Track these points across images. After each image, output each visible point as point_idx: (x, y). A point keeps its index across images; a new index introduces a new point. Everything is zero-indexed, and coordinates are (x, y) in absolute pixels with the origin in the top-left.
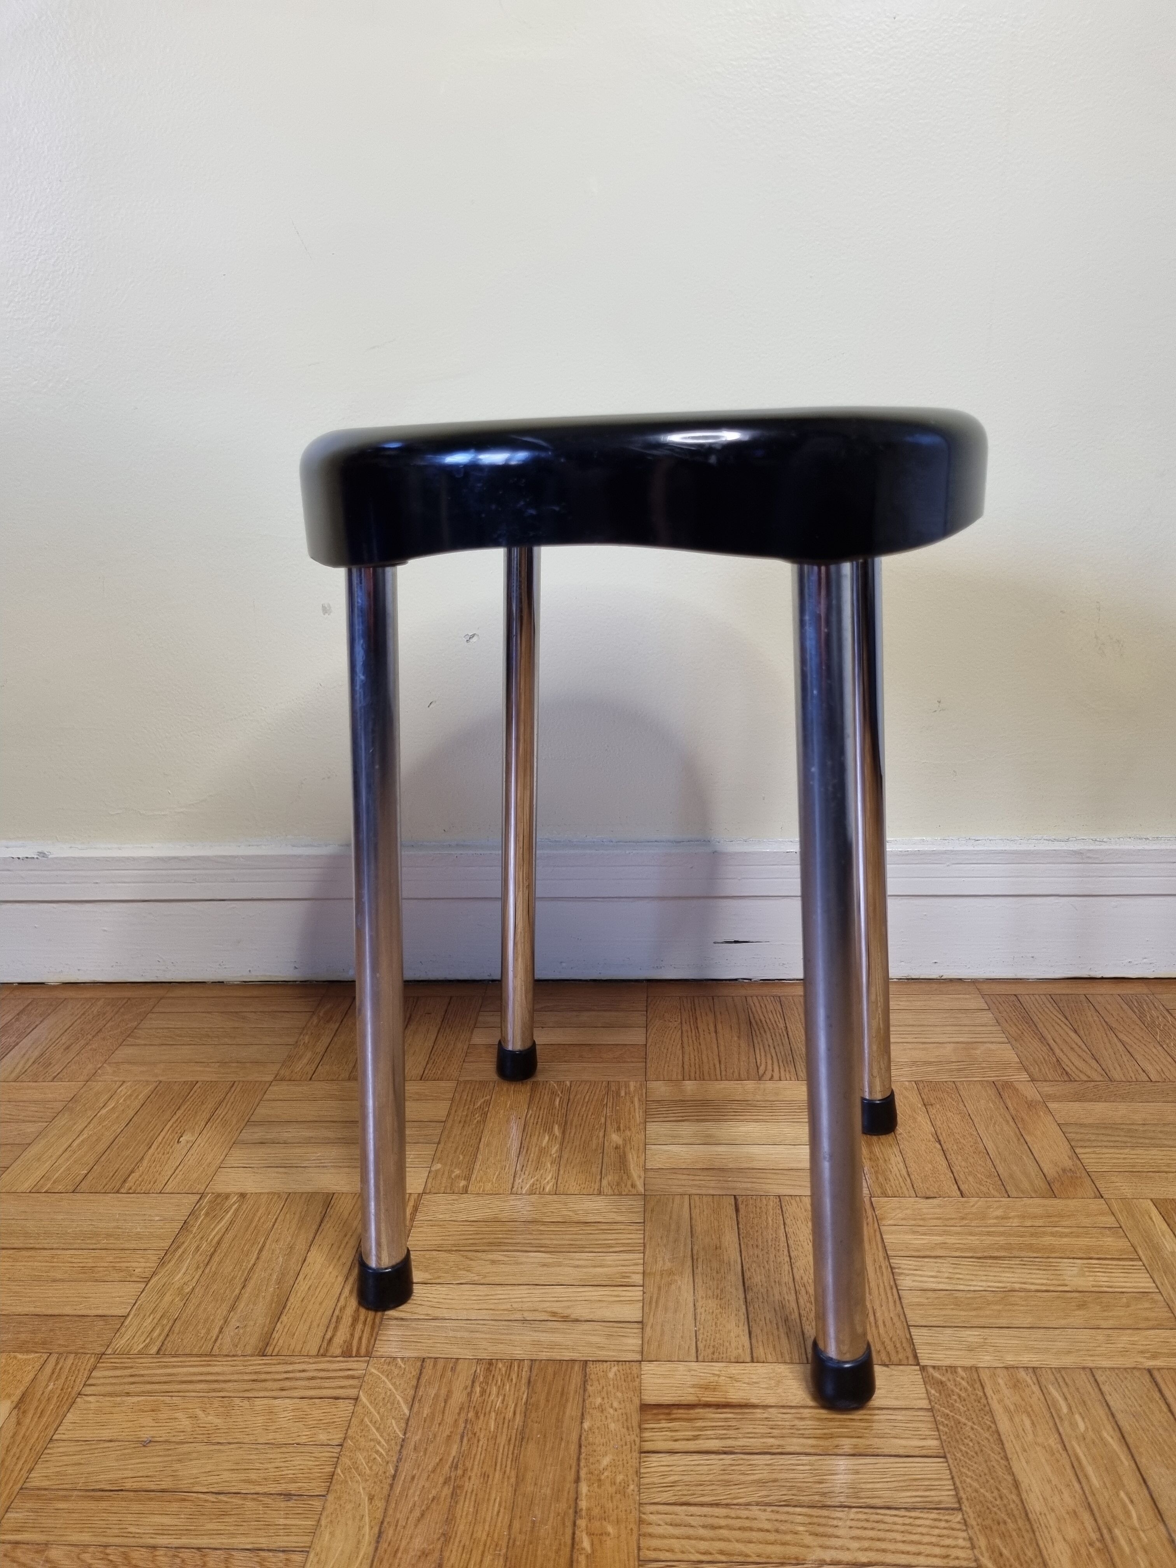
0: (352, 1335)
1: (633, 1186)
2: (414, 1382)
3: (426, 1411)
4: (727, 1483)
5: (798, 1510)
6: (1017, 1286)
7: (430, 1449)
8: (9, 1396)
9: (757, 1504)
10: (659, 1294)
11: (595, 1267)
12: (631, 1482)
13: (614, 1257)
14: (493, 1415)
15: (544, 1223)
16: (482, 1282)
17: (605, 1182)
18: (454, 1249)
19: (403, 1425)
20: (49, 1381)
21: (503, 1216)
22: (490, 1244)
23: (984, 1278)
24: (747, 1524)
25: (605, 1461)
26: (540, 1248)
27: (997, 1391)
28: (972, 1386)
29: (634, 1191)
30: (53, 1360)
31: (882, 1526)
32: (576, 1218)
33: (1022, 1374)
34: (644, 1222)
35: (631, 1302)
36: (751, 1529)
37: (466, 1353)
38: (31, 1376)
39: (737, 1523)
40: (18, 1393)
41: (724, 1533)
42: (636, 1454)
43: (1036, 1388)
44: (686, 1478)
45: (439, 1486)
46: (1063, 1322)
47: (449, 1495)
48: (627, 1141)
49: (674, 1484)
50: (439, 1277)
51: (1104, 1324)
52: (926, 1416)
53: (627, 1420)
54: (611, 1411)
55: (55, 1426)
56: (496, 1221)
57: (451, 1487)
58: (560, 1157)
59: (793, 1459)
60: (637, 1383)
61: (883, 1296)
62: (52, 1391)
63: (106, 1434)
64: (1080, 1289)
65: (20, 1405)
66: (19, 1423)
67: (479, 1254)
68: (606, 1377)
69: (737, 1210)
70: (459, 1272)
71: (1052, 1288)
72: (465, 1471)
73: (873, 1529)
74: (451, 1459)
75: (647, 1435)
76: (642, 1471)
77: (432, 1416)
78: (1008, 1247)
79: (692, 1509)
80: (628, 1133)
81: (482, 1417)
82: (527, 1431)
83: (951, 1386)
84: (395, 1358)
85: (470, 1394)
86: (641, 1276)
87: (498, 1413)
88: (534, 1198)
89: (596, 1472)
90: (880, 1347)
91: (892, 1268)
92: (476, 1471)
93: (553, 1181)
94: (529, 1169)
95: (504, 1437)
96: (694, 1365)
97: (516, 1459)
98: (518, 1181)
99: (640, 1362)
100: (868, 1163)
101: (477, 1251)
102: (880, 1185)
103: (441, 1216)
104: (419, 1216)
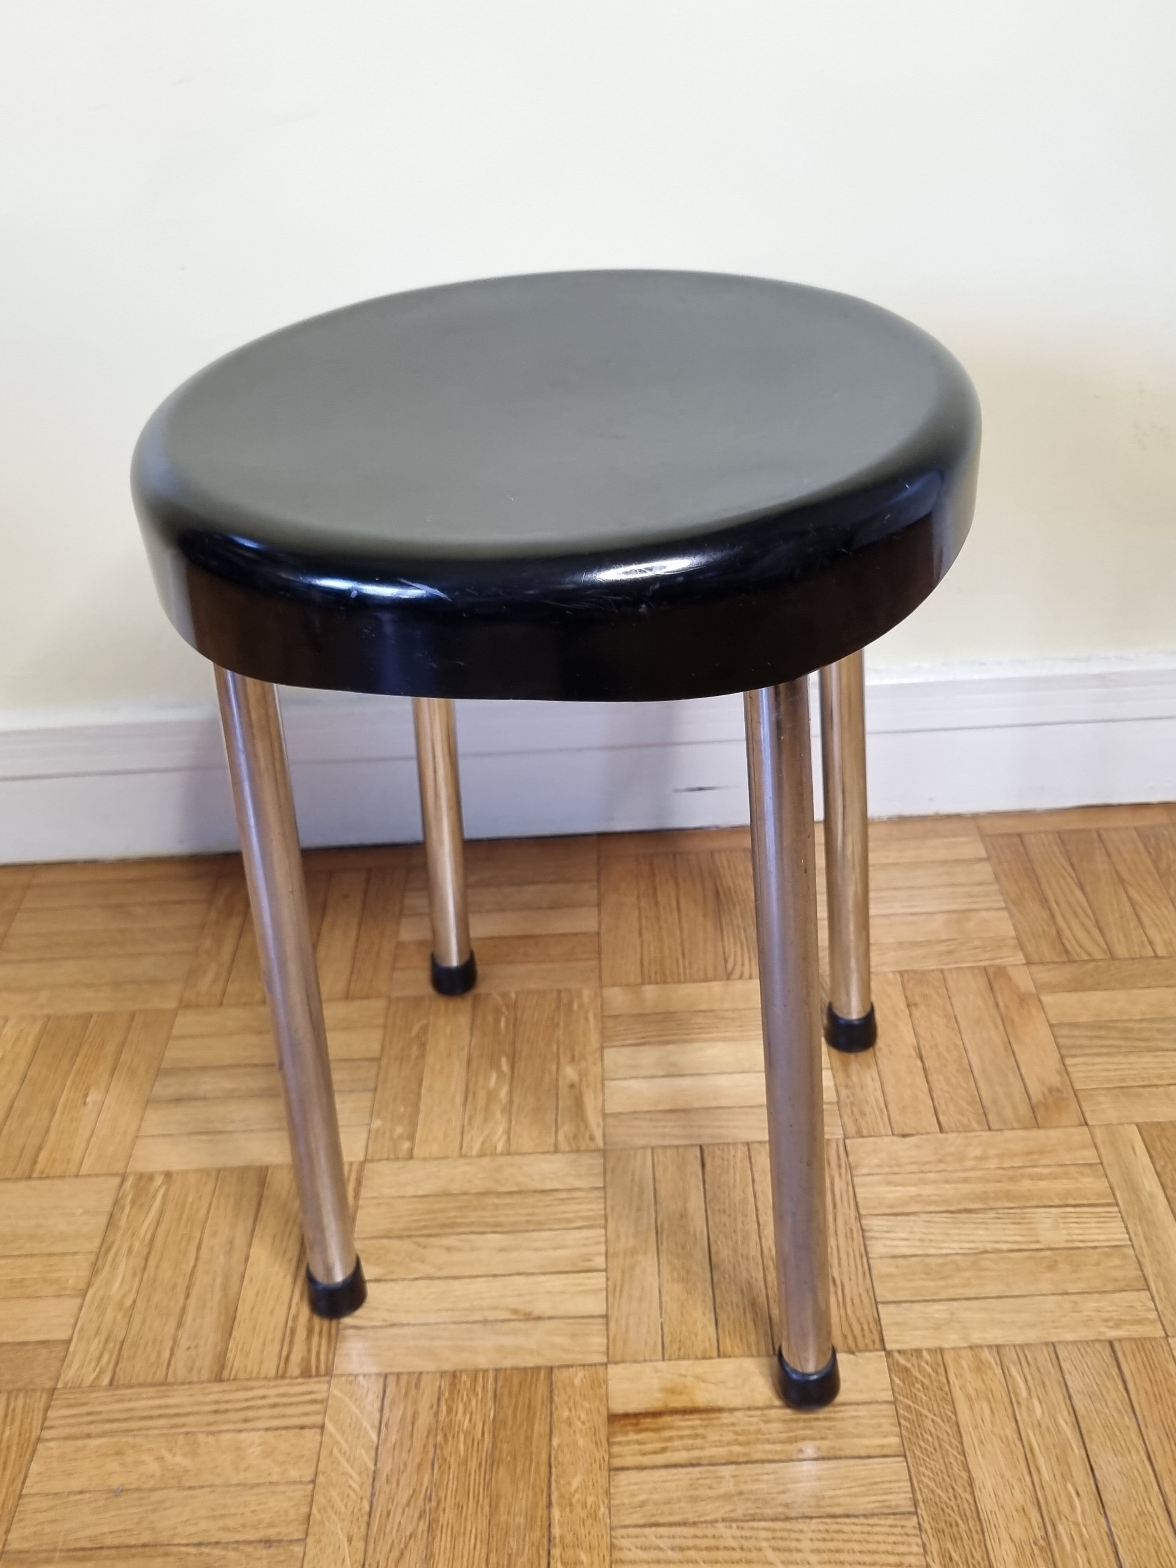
0: (309, 1350)
1: (592, 1138)
2: (379, 1403)
3: (394, 1435)
4: (694, 1499)
5: (763, 1524)
6: (989, 1246)
7: (403, 1479)
9: (723, 1520)
10: (623, 1278)
12: (601, 1504)
13: (576, 1234)
14: (462, 1436)
15: (498, 1193)
16: (438, 1275)
17: (561, 1135)
18: (406, 1234)
19: (373, 1455)
21: (455, 1188)
22: (444, 1226)
23: (956, 1238)
24: (713, 1542)
25: (576, 1482)
26: (496, 1228)
27: (960, 1376)
28: (937, 1372)
29: (593, 1146)
30: (3, 1399)
32: (531, 1184)
33: (986, 1354)
34: (605, 1188)
35: (595, 1291)
36: (718, 1548)
37: (427, 1365)
39: (704, 1543)
41: (692, 1554)
42: (605, 1474)
43: (998, 1371)
44: (654, 1497)
45: (415, 1521)
46: (1031, 1289)
47: (426, 1530)
48: (582, 1075)
49: (642, 1504)
50: (392, 1272)
51: (1072, 1288)
52: (889, 1410)
53: (595, 1434)
54: (579, 1424)
55: (21, 1480)
56: (447, 1194)
57: (427, 1521)
58: (511, 1102)
60: (603, 1391)
62: (10, 1438)
64: (1053, 1246)
67: (432, 1240)
68: (572, 1385)
69: (703, 1165)
70: (413, 1264)
71: (1023, 1247)
72: (439, 1501)
73: (832, 1540)
74: (424, 1490)
75: (615, 1449)
76: (612, 1491)
77: (401, 1440)
78: (984, 1197)
79: (662, 1530)
80: (583, 1064)
81: (450, 1440)
82: (497, 1453)
83: (915, 1372)
84: (356, 1376)
85: (436, 1414)
86: (603, 1259)
87: (466, 1434)
88: (486, 1161)
89: (567, 1496)
90: (847, 1331)
91: (863, 1231)
92: (450, 1502)
93: (505, 1137)
94: (478, 1121)
95: (475, 1459)
96: (661, 1365)
97: (488, 1485)
98: (467, 1138)
99: (605, 1365)
100: (843, 1092)
101: (429, 1236)
102: (855, 1121)
103: (388, 1191)
104: (364, 1192)
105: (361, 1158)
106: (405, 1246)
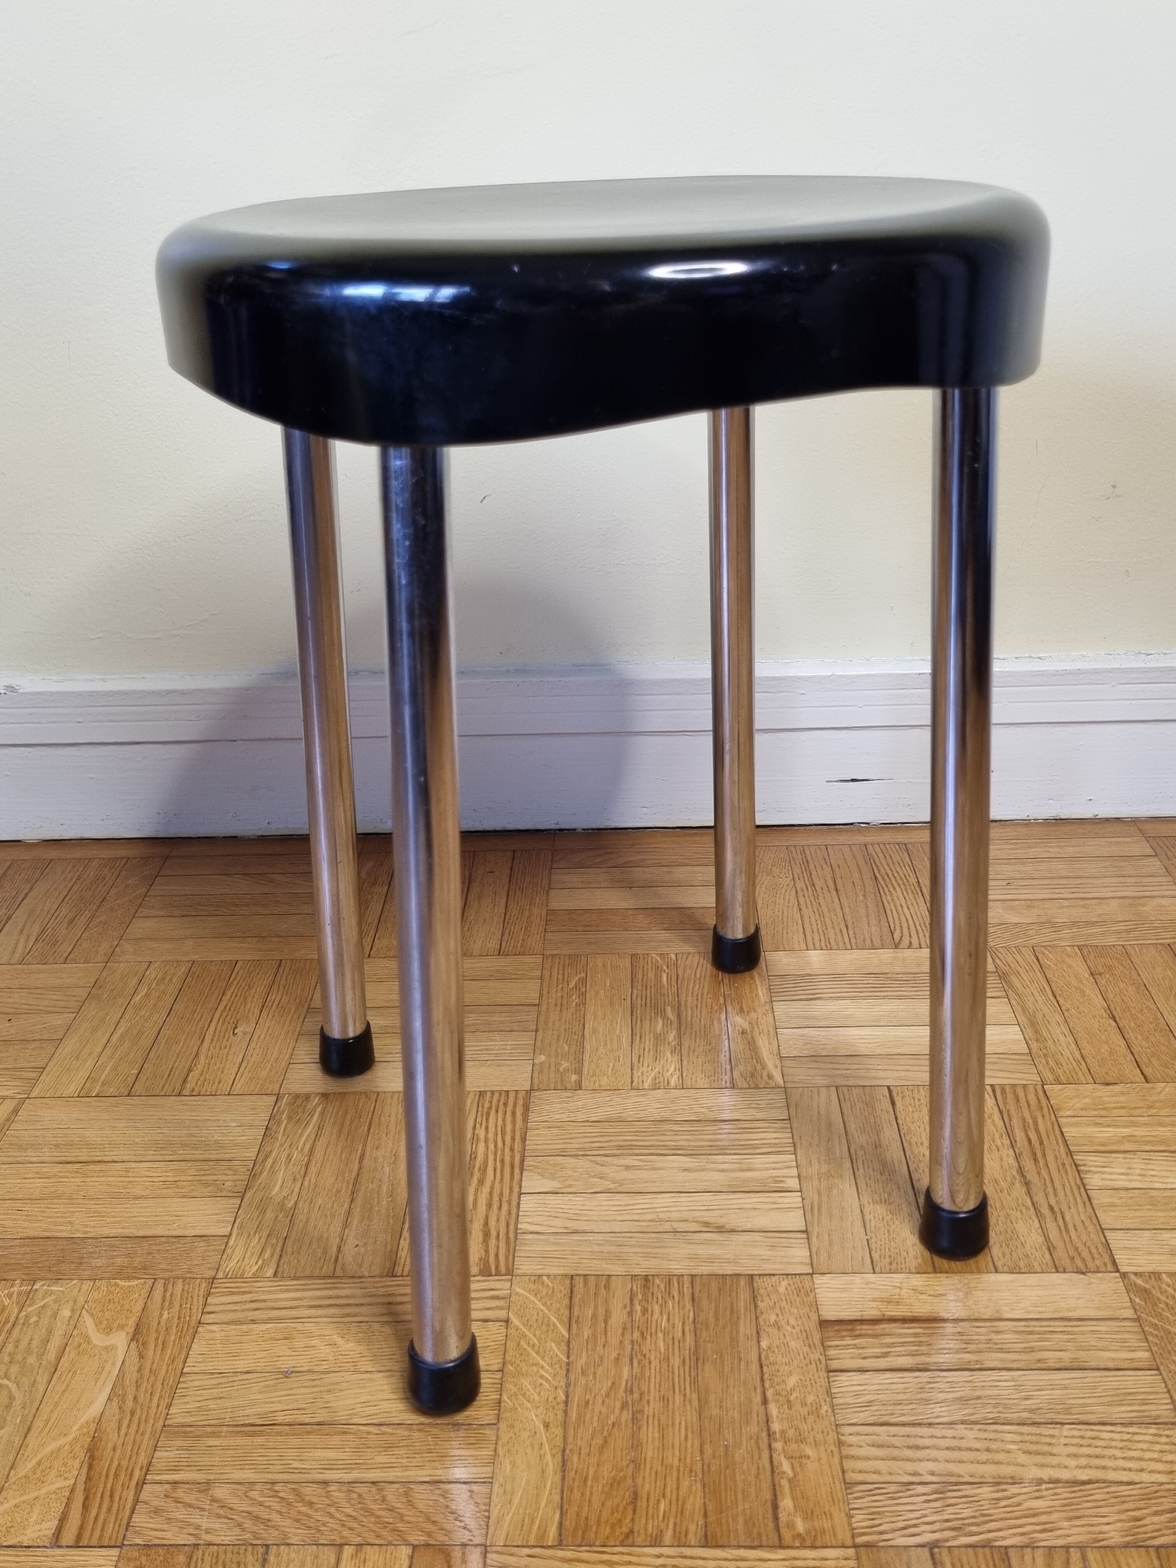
0: (487, 1251)
1: (770, 1077)
2: (566, 1302)
3: (587, 1333)
4: (925, 1402)
5: (1008, 1428)
7: (599, 1371)
8: (122, 1327)
10: (820, 1199)
12: (823, 1403)
13: (766, 1158)
14: (660, 1335)
15: (676, 1122)
16: (619, 1190)
17: (737, 1074)
18: (581, 1153)
19: (565, 1348)
20: (162, 1309)
21: (630, 1114)
22: (620, 1147)
24: (955, 1443)
25: (792, 1381)
26: (676, 1151)
29: (772, 1084)
30: (160, 1285)
31: (1099, 1443)
32: (711, 1116)
35: (790, 1209)
36: (960, 1449)
37: (618, 1269)
38: (139, 1305)
39: (944, 1443)
40: (132, 1322)
41: (932, 1453)
42: (823, 1374)
44: (882, 1397)
45: (617, 1411)
47: (630, 1421)
48: (753, 1025)
49: (870, 1403)
50: (570, 1186)
52: (1132, 1326)
53: (807, 1338)
54: (789, 1328)
55: (183, 1357)
56: (622, 1121)
57: (631, 1412)
58: (680, 1044)
59: (995, 1375)
60: (811, 1298)
61: (1070, 1197)
62: (168, 1321)
63: (241, 1365)
65: (137, 1335)
66: (141, 1356)
67: (610, 1159)
68: (777, 1292)
69: (893, 1103)
70: (592, 1180)
72: (642, 1394)
73: (1089, 1446)
74: (624, 1383)
75: (831, 1352)
76: (833, 1391)
77: (594, 1336)
79: (893, 1430)
80: (753, 1015)
81: (648, 1337)
82: (701, 1351)
83: (1156, 1293)
84: (540, 1276)
85: (630, 1313)
86: (796, 1181)
87: (666, 1333)
88: (659, 1093)
89: (784, 1393)
90: (1072, 1253)
91: (1076, 1165)
92: (653, 1395)
93: (678, 1073)
94: (648, 1059)
95: (677, 1358)
96: (871, 1277)
97: (695, 1381)
98: (637, 1074)
99: (811, 1274)
100: (1034, 1045)
101: (606, 1155)
102: (1052, 1070)
103: (558, 1117)
104: (533, 1117)
105: (527, 1087)
106: (581, 1163)
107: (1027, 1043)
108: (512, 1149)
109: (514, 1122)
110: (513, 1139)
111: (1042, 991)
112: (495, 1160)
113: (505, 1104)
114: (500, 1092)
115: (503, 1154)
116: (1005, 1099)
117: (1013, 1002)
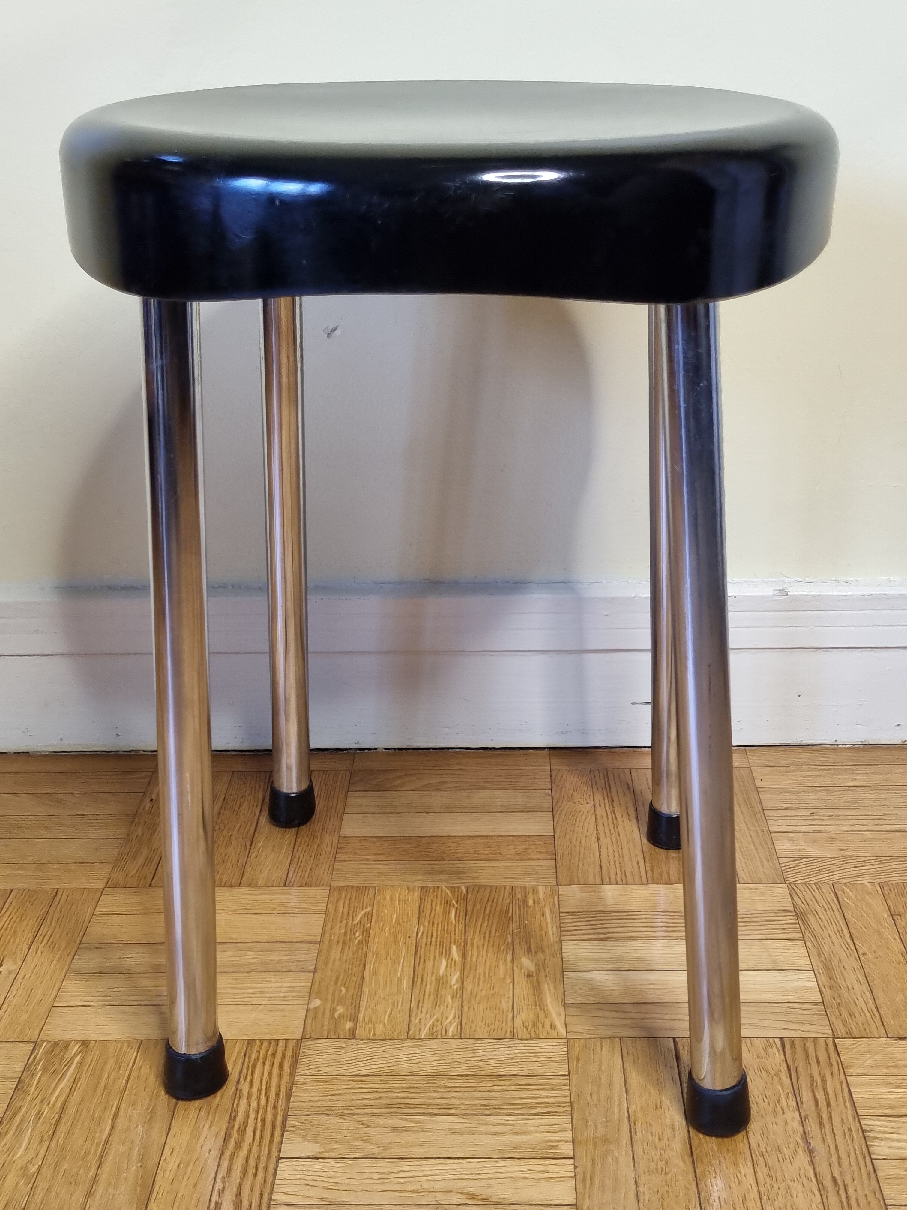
1: (553, 1025)
10: (593, 1167)
11: (516, 1133)
13: (538, 1120)
15: (450, 1077)
16: (383, 1155)
17: (518, 1022)
18: (346, 1112)
21: (403, 1068)
22: (389, 1105)
29: (554, 1033)
32: (488, 1070)
34: (569, 1075)
35: (561, 1178)
48: (540, 966)
50: (332, 1150)
56: (394, 1075)
58: (462, 989)
61: (855, 1167)
67: (376, 1119)
70: (356, 1143)
80: (541, 956)
86: (570, 1146)
88: (436, 1043)
91: (863, 1131)
93: (457, 1020)
94: (428, 1004)
98: (415, 1021)
100: (827, 993)
101: (373, 1115)
102: (845, 1022)
103: (327, 1069)
104: (301, 1070)
105: (299, 1036)
106: (347, 1124)
107: (820, 991)
108: (275, 1107)
109: (280, 1076)
110: (278, 1095)
111: (840, 932)
112: (256, 1119)
113: (274, 1055)
114: (270, 1041)
115: (265, 1112)
116: (794, 1053)
117: (809, 945)
